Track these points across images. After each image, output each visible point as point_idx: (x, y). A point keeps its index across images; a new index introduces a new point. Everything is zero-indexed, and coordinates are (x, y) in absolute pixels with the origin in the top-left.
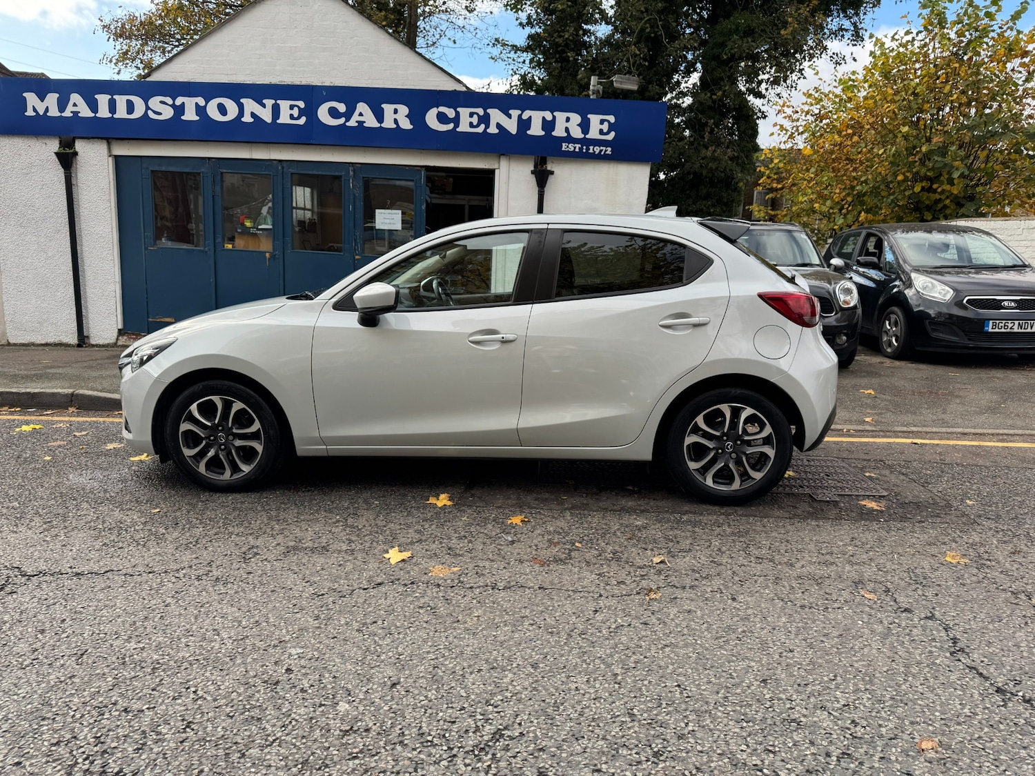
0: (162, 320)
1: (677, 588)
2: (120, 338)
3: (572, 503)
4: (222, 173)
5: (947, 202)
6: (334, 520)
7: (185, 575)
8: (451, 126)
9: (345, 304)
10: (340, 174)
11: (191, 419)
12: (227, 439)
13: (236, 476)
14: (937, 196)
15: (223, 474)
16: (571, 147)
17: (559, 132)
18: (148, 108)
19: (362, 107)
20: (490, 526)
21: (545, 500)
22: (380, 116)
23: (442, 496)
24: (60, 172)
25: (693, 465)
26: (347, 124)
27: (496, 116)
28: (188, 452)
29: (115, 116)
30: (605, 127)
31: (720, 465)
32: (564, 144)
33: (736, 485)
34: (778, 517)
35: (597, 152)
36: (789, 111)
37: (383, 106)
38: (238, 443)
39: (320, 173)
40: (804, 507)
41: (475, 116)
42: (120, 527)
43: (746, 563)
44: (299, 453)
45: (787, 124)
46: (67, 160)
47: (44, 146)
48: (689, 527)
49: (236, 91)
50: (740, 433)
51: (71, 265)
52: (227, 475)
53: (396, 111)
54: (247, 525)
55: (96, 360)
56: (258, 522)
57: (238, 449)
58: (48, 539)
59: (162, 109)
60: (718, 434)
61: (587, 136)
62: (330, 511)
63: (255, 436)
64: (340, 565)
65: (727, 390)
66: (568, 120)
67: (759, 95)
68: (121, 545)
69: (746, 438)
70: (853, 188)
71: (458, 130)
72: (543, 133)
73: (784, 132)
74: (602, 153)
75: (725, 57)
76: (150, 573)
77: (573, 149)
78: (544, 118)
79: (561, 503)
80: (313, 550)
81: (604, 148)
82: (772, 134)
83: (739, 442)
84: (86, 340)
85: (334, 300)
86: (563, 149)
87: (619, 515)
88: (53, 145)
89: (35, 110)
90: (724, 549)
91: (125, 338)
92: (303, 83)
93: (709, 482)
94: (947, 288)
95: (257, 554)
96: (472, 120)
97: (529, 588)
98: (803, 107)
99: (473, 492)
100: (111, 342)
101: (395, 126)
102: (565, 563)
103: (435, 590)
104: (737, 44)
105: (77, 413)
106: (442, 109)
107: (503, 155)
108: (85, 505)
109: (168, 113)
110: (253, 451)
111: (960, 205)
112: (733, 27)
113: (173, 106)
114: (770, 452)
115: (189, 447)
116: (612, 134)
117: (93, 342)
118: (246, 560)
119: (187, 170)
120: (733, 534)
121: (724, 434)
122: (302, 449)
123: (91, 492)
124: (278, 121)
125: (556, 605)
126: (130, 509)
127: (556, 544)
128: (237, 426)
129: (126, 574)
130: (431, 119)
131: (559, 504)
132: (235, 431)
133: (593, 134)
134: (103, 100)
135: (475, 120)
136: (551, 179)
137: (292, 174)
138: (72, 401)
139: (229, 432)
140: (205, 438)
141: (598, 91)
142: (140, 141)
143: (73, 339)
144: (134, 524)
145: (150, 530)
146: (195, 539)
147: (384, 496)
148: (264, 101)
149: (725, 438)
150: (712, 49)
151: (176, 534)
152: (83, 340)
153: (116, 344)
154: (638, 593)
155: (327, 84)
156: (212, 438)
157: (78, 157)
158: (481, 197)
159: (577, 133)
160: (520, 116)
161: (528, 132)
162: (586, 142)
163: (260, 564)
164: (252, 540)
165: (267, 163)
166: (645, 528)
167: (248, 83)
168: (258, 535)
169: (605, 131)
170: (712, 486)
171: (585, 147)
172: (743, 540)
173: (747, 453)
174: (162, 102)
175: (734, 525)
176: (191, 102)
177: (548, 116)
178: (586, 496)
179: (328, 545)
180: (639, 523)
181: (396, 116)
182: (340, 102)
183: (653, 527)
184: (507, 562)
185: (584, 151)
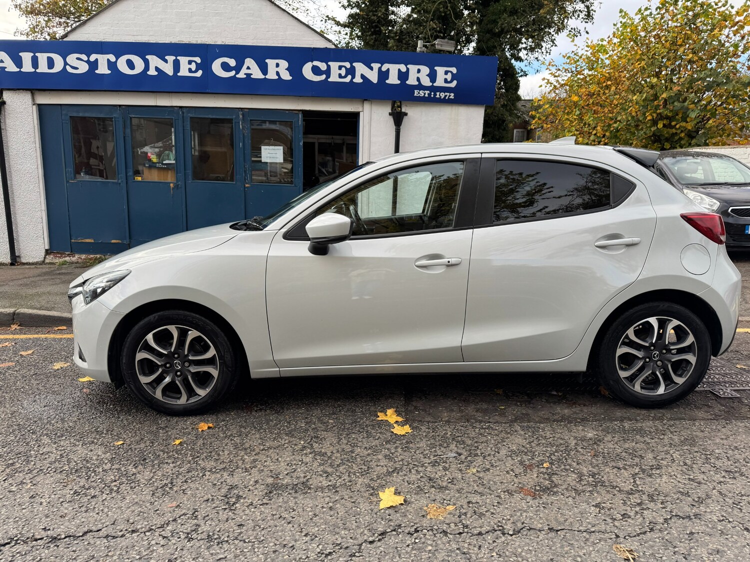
0: (83, 241)
1: (683, 518)
2: (47, 257)
3: (514, 415)
4: (131, 118)
5: (683, 135)
6: (300, 446)
7: (172, 532)
8: (323, 77)
9: (296, 233)
10: (231, 117)
11: (148, 348)
12: (183, 365)
13: (193, 400)
14: (674, 131)
15: (179, 398)
16: (422, 93)
17: (412, 81)
18: (66, 64)
19: (249, 62)
20: (453, 446)
21: (485, 412)
22: (264, 69)
23: (390, 412)
25: (623, 374)
26: (237, 76)
27: (360, 68)
28: (144, 380)
29: (38, 70)
30: (449, 77)
31: (647, 373)
32: (416, 91)
33: (661, 390)
34: (703, 419)
35: (443, 97)
36: (553, 70)
37: (267, 61)
38: (194, 369)
39: (214, 117)
41: (343, 69)
42: (86, 469)
43: (722, 480)
44: (253, 376)
45: (552, 79)
48: (638, 437)
49: (143, 49)
50: (666, 342)
51: (2, 197)
52: (183, 400)
53: (277, 65)
54: (216, 457)
55: (29, 278)
56: (226, 452)
57: (196, 375)
58: (14, 488)
59: (78, 64)
60: (647, 345)
61: (435, 84)
62: (290, 434)
63: (211, 362)
64: (331, 508)
65: (656, 304)
66: (419, 71)
67: (519, 59)
68: (92, 492)
69: (671, 347)
70: (609, 125)
71: (329, 80)
72: (399, 82)
73: (549, 85)
74: (447, 98)
75: (497, 31)
76: (133, 532)
77: (423, 95)
78: (399, 70)
79: (502, 414)
80: (295, 487)
81: (448, 94)
82: (541, 86)
83: (664, 351)
84: (18, 260)
85: (284, 230)
86: (415, 95)
87: (565, 425)
90: (689, 462)
91: (52, 256)
92: (199, 42)
93: (637, 388)
94: (715, 201)
95: (239, 497)
96: (340, 72)
97: (540, 531)
98: (564, 66)
99: (414, 404)
100: (39, 260)
101: (277, 77)
102: (555, 493)
103: (445, 539)
104: (505, 20)
105: (20, 330)
106: (316, 63)
107: (366, 100)
108: (46, 440)
109: (83, 68)
110: (208, 375)
111: (692, 138)
112: (503, 8)
113: (88, 62)
114: (692, 358)
115: (145, 374)
116: (455, 82)
117: (23, 261)
118: (231, 507)
119: (102, 116)
120: (683, 443)
121: (652, 344)
122: (256, 371)
123: (49, 422)
124: (178, 74)
125: (581, 554)
126: (93, 442)
127: (530, 467)
128: (192, 353)
129: (107, 537)
130: (307, 71)
131: (500, 415)
132: (190, 358)
133: (440, 82)
134: (26, 57)
135: (343, 71)
136: (405, 119)
137: (192, 118)
138: (14, 319)
139: (184, 359)
140: (162, 366)
141: (424, 52)
142: (60, 92)
143: (7, 259)
144: (101, 462)
145: (119, 469)
146: (169, 480)
147: (334, 413)
148: (167, 57)
149: (652, 348)
150: (487, 25)
151: (147, 474)
152: (15, 259)
153: (44, 261)
154: (652, 530)
155: (219, 43)
156: (168, 365)
157: (6, 106)
158: (327, 136)
159: (426, 82)
160: (380, 69)
161: (387, 81)
162: (434, 89)
163: (247, 512)
164: (227, 477)
165: (169, 109)
166: (600, 441)
167: (152, 42)
168: (231, 470)
169: (449, 80)
170: (640, 392)
171: (433, 93)
172: (696, 449)
173: (673, 360)
174: (78, 59)
175: (676, 432)
176: (103, 58)
177: (403, 68)
178: (521, 405)
179: (307, 481)
180: (590, 435)
181: (278, 69)
182: (231, 58)
183: (606, 439)
184: (497, 494)
185: (432, 96)
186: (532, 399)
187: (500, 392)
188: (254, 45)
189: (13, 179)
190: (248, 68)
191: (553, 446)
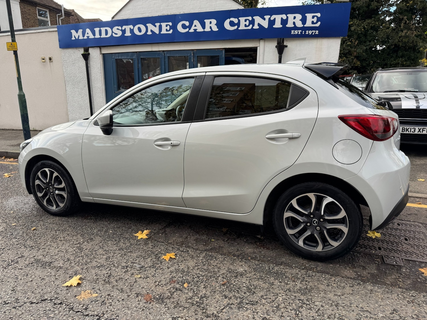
3: (213, 245)
4: (141, 58)
6: (78, 242)
8: (236, 27)
9: (96, 123)
10: (187, 55)
11: (39, 179)
13: (58, 209)
16: (296, 32)
17: (290, 25)
18: (112, 32)
19: (196, 22)
21: (200, 241)
22: (203, 26)
23: (147, 231)
24: (84, 62)
25: (290, 232)
26: (190, 31)
27: (257, 19)
28: (40, 195)
29: (101, 37)
30: (315, 20)
31: (308, 233)
32: (292, 31)
33: (320, 248)
35: (310, 33)
37: (205, 21)
38: (57, 192)
39: (179, 55)
40: (372, 269)
41: (248, 21)
46: (86, 57)
47: (79, 51)
49: (144, 21)
50: (322, 213)
51: (89, 100)
52: (54, 208)
53: (211, 23)
57: (57, 195)
59: (117, 32)
60: (307, 213)
61: (305, 26)
62: (83, 235)
63: (63, 189)
64: (43, 279)
65: (313, 184)
66: (295, 18)
69: (326, 218)
71: (239, 29)
72: (281, 26)
74: (313, 34)
77: (297, 33)
78: (282, 18)
79: (207, 244)
81: (314, 31)
83: (322, 220)
85: (95, 120)
86: (292, 33)
87: (234, 260)
88: (82, 51)
89: (75, 37)
92: (172, 14)
93: (301, 243)
96: (246, 23)
101: (210, 30)
102: (162, 302)
103: (66, 313)
106: (232, 19)
107: (262, 39)
109: (120, 33)
110: (63, 197)
113: (122, 30)
114: (345, 229)
115: (41, 192)
116: (319, 23)
118: (7, 267)
119: (128, 58)
120: (299, 291)
121: (311, 213)
122: (83, 198)
124: (161, 33)
128: (56, 184)
130: (227, 25)
133: (308, 24)
134: (97, 30)
135: (247, 23)
136: (286, 50)
137: (168, 57)
139: (53, 187)
140: (45, 189)
147: (119, 227)
148: (156, 24)
149: (312, 216)
155: (181, 13)
157: (90, 55)
159: (299, 24)
160: (270, 18)
161: (274, 26)
162: (304, 29)
164: (27, 251)
165: (158, 52)
166: (241, 275)
167: (150, 16)
168: (34, 248)
169: (315, 22)
170: (303, 247)
171: (303, 32)
172: (302, 298)
173: (328, 228)
174: (118, 29)
175: (306, 281)
176: (128, 27)
177: (284, 17)
178: (227, 241)
179: (54, 262)
180: (241, 270)
181: (211, 25)
182: (186, 21)
183: (248, 275)
184: (130, 294)
185: (303, 33)
186: (238, 238)
187: (225, 230)
188: (199, 12)
189: (93, 91)
190: (195, 26)
191: (206, 272)
